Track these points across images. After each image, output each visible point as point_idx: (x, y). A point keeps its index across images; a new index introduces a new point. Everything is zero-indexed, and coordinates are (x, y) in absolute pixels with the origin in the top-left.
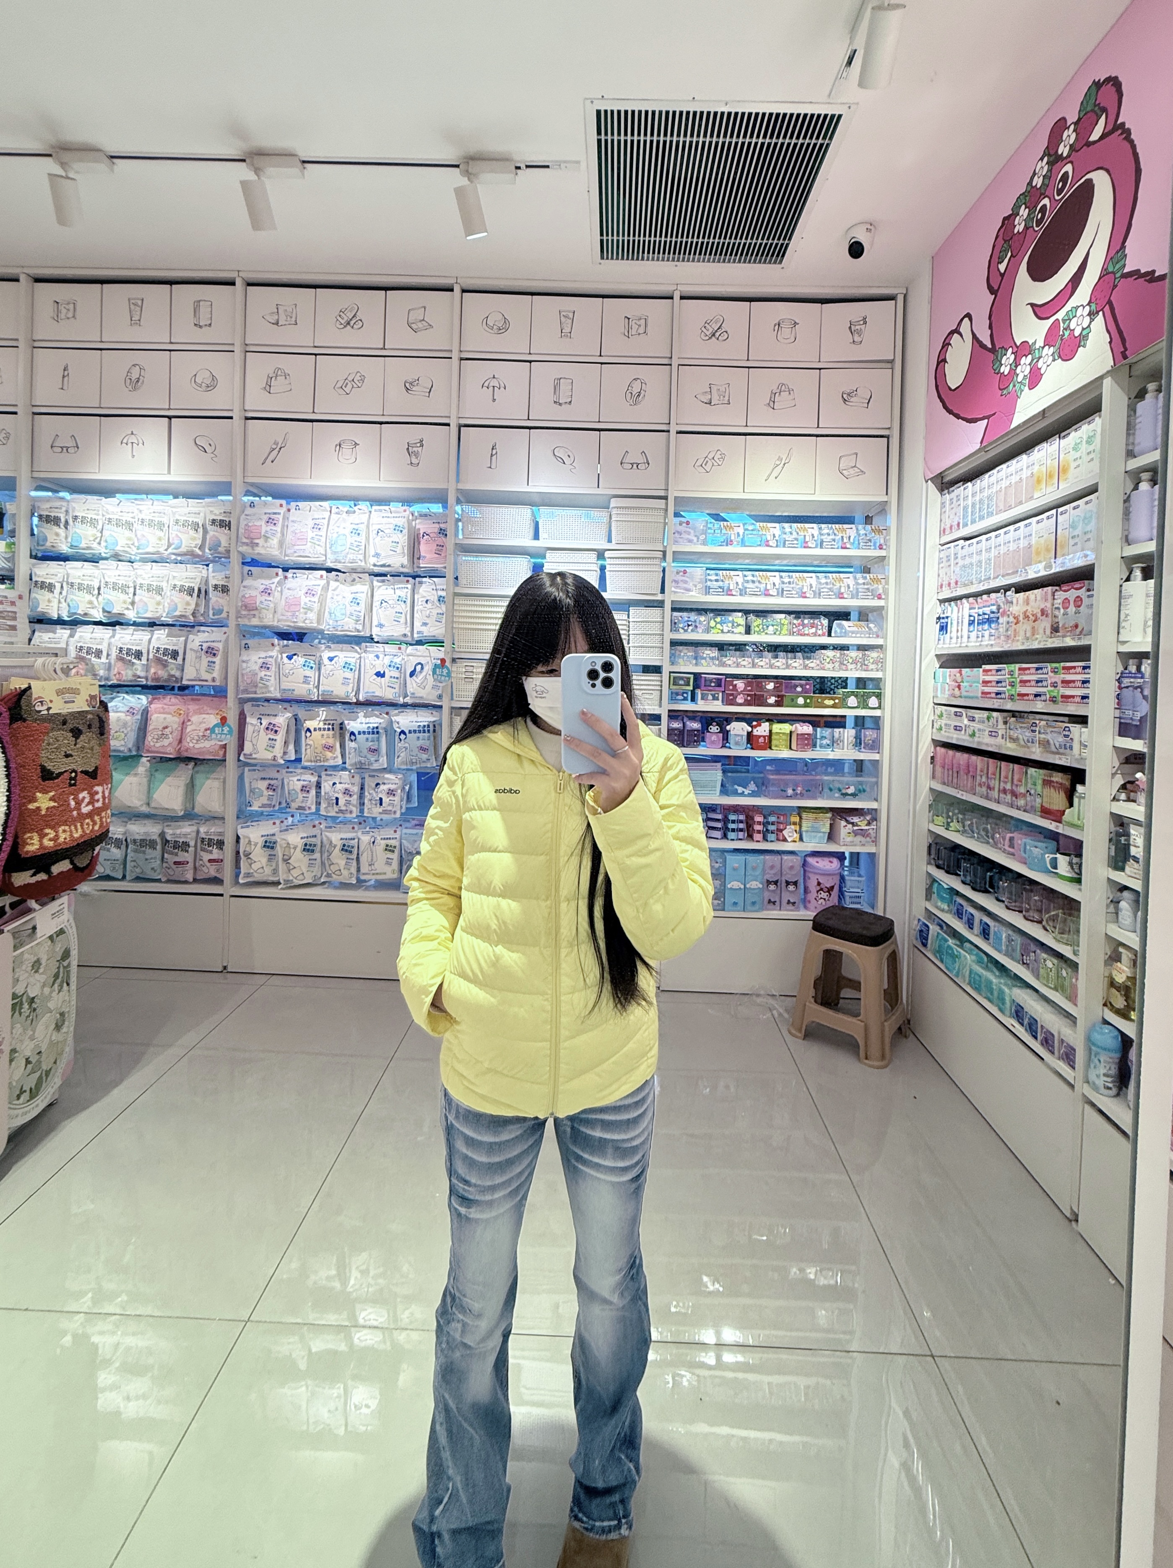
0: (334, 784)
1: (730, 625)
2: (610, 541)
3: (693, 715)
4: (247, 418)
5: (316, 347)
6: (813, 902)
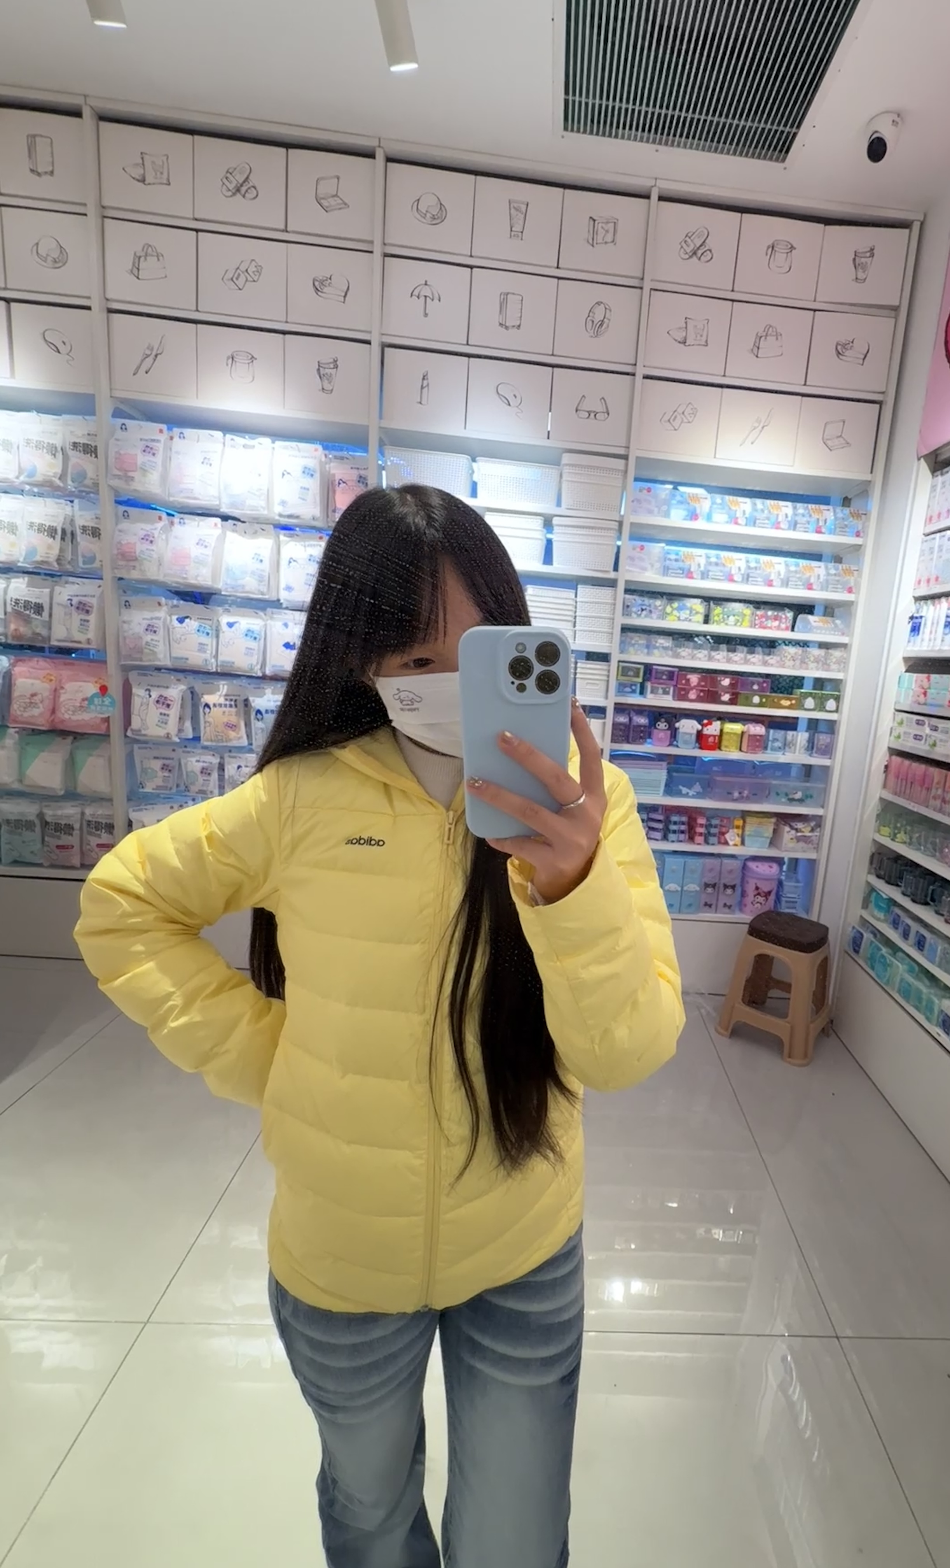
0: (239, 767)
1: (688, 612)
2: (559, 504)
3: (640, 710)
4: (111, 311)
5: (196, 220)
6: (749, 906)
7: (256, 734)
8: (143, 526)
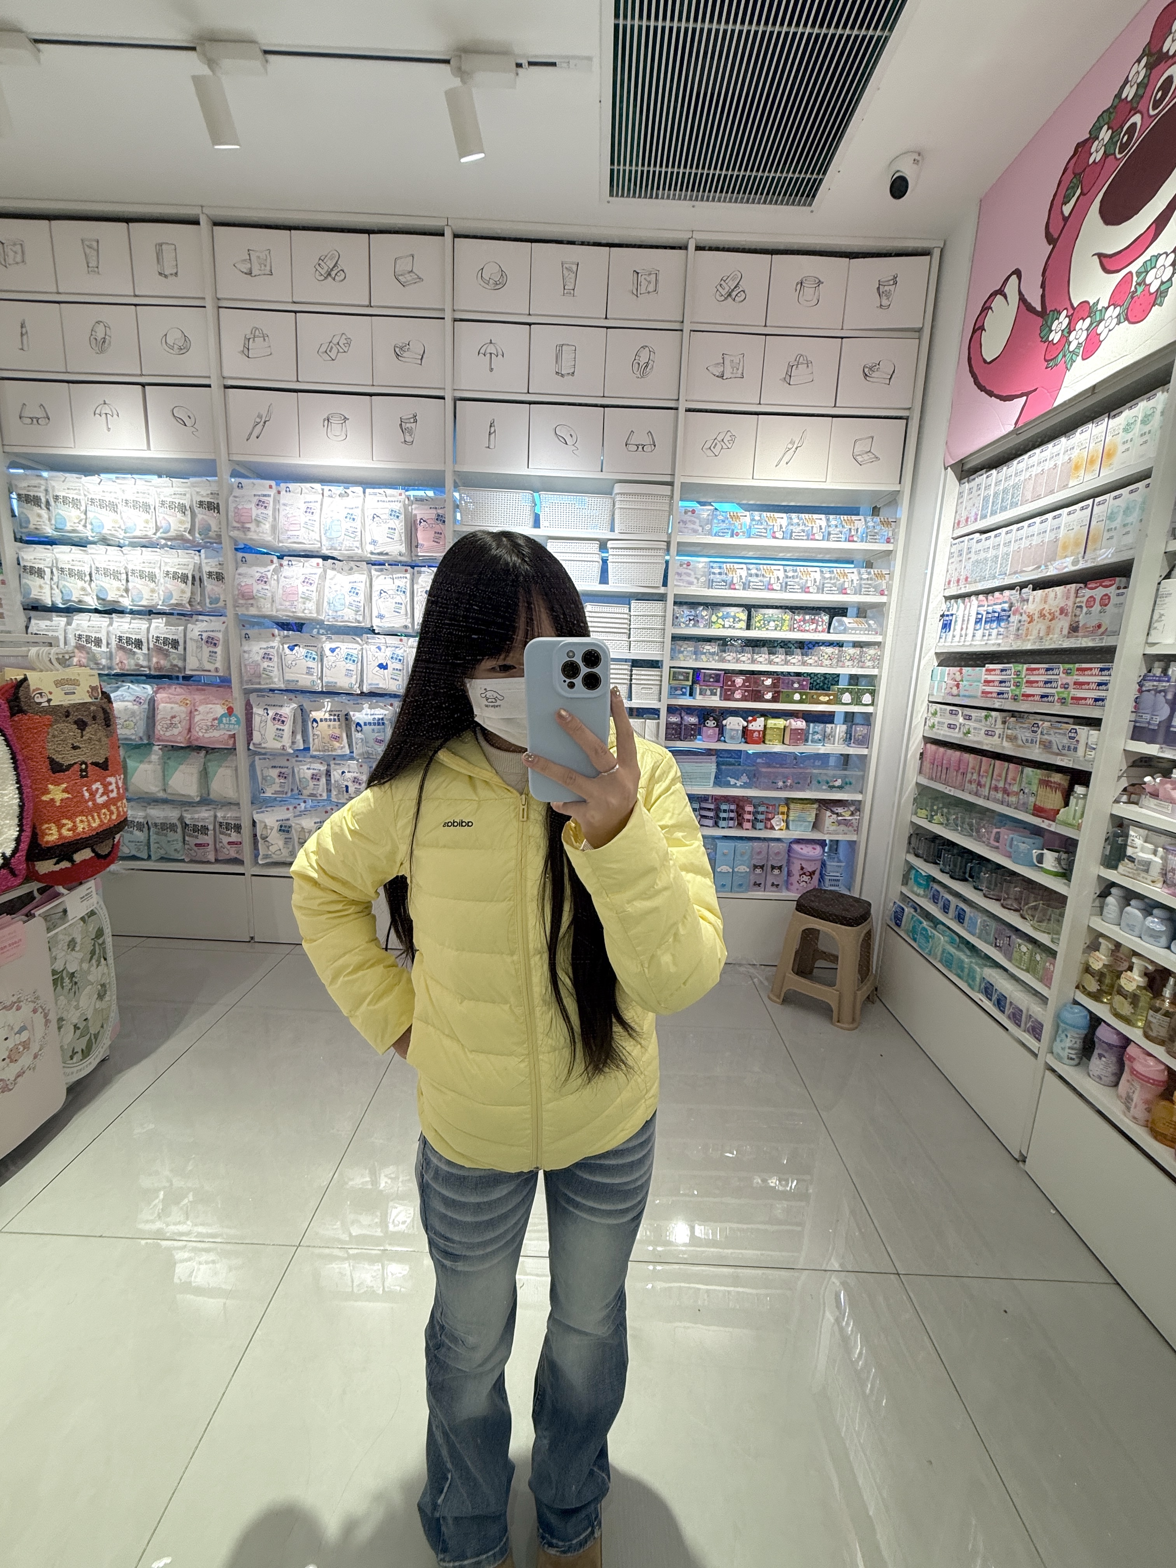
0: (343, 773)
1: (732, 620)
2: (612, 529)
3: (690, 710)
4: (227, 387)
5: (295, 303)
6: (796, 885)
7: (356, 744)
8: (259, 569)
